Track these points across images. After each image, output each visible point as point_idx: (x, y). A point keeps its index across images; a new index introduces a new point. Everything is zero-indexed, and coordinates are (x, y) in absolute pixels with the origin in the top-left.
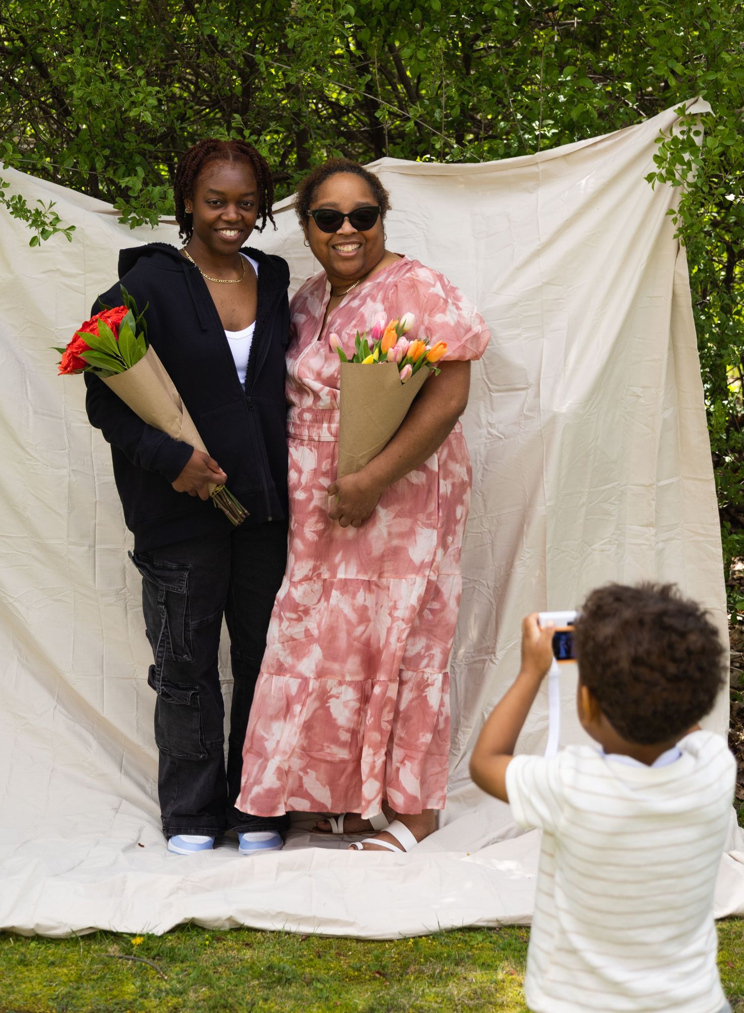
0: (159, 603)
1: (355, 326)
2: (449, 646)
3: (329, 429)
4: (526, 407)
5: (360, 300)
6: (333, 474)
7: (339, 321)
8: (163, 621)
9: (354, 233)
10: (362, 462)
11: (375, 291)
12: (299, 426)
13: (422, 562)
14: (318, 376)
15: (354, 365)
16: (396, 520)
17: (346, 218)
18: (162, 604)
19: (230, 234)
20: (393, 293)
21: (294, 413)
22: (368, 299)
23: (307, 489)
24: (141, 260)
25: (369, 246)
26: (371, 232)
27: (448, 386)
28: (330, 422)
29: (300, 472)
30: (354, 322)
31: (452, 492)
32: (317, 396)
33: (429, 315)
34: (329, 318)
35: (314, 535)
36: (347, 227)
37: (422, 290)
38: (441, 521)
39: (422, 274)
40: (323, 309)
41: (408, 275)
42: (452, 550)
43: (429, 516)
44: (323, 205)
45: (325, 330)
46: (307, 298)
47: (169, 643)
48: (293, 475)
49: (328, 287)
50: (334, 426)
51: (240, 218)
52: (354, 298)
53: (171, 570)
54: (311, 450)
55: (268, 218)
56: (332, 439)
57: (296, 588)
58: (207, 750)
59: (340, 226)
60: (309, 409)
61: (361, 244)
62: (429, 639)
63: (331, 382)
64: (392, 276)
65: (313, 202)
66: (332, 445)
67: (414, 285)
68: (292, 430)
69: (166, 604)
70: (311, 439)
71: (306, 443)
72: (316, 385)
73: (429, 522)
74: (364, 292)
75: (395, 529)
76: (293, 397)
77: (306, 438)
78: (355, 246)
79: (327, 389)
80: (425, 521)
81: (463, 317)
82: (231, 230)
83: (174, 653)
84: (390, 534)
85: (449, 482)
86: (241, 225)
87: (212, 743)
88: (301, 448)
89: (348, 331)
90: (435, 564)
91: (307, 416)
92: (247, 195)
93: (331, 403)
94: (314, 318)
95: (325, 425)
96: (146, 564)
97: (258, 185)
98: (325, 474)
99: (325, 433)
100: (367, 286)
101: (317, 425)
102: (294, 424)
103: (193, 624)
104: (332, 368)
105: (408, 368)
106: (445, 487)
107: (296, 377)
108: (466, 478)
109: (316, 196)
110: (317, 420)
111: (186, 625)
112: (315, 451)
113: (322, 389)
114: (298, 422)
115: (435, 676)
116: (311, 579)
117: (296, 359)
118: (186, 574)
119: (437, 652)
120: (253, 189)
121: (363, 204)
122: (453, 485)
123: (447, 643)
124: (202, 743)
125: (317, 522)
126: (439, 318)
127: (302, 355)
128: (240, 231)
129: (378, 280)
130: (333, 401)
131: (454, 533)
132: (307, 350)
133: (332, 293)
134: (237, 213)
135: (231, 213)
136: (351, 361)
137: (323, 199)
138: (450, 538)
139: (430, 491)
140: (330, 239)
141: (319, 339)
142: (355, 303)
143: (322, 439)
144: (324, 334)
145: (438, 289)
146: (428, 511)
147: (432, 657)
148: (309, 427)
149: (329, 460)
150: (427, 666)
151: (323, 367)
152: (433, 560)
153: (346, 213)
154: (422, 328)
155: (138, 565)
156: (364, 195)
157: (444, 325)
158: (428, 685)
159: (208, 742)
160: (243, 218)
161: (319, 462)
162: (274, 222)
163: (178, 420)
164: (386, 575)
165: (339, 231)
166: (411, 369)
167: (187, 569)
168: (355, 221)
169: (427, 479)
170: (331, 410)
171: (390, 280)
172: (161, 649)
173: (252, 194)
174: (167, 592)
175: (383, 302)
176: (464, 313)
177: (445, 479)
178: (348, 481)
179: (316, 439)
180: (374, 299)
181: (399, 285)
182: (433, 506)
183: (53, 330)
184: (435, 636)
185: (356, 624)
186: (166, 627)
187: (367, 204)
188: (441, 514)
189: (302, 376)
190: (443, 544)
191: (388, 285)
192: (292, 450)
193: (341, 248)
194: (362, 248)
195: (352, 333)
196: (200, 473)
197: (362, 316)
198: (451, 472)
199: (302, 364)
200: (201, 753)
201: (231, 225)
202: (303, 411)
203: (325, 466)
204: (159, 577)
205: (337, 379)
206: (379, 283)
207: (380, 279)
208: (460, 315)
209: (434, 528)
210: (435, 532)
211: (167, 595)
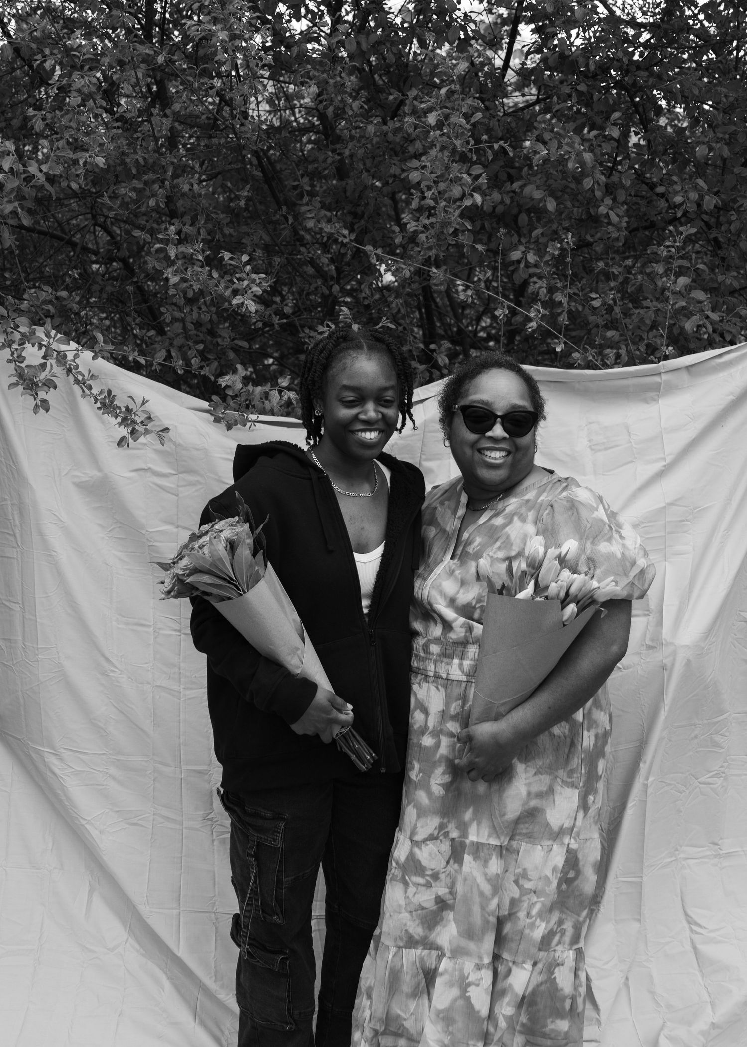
0: (249, 854)
1: (499, 549)
2: (581, 919)
3: (460, 665)
4: (648, 636)
5: (505, 518)
6: (465, 719)
7: (478, 540)
8: (253, 876)
9: (505, 438)
10: (503, 710)
11: (523, 510)
12: (424, 660)
13: (561, 827)
14: (452, 602)
15: (505, 598)
16: (536, 778)
17: (499, 420)
18: (253, 856)
19: (371, 436)
20: (548, 514)
21: (420, 642)
22: (516, 518)
23: (437, 734)
24: (263, 460)
25: (519, 455)
26: (525, 440)
27: (608, 628)
28: (461, 658)
29: (426, 713)
30: (498, 544)
31: (595, 745)
32: (447, 625)
33: (592, 543)
34: (465, 536)
35: (440, 788)
36: (498, 431)
37: (584, 513)
38: (583, 779)
39: (582, 495)
40: (457, 523)
41: (564, 494)
42: (592, 811)
43: (571, 773)
44: (475, 402)
45: (460, 549)
46: (436, 508)
47: (257, 900)
48: (417, 718)
49: (464, 498)
50: (467, 663)
51: (380, 416)
52: (496, 515)
53: (265, 818)
54: (437, 688)
55: (407, 416)
56: (464, 678)
57: (421, 849)
58: (294, 1020)
59: (490, 428)
60: (437, 641)
61: (509, 453)
62: (562, 912)
63: (466, 611)
64: (545, 494)
65: (462, 398)
66: (463, 684)
67: (573, 505)
68: (415, 663)
69: (256, 856)
70: (437, 676)
71: (431, 679)
72: (449, 614)
73: (570, 780)
74: (508, 509)
75: (535, 789)
76: (418, 626)
77: (432, 674)
78: (503, 454)
79: (462, 620)
80: (565, 779)
81: (628, 549)
82: (370, 430)
83: (263, 911)
84: (529, 794)
85: (592, 733)
86: (381, 425)
87: (300, 1013)
88: (425, 685)
89: (491, 554)
90: (575, 829)
91: (435, 649)
92: (386, 389)
93: (465, 637)
94: (444, 531)
95: (456, 661)
96: (236, 808)
97: (399, 376)
98: (454, 718)
99: (455, 670)
100: (513, 503)
101: (445, 660)
102: (416, 656)
103: (286, 881)
104: (467, 596)
105: (572, 608)
106: (588, 740)
107: (425, 602)
108: (608, 728)
109: (468, 391)
110: (446, 656)
111: (279, 882)
112: (442, 689)
113: (455, 620)
114: (423, 654)
115: (565, 954)
116: (436, 838)
117: (425, 579)
118: (282, 825)
119: (568, 926)
120: (393, 382)
121: (520, 407)
122: (596, 736)
123: (579, 916)
124: (289, 1013)
125: (443, 773)
126: (604, 547)
127: (433, 577)
128: (381, 431)
129: (526, 497)
130: (468, 634)
131: (596, 792)
132: (439, 570)
133: (467, 506)
134: (376, 411)
135: (371, 411)
136: (500, 592)
137: (475, 394)
138: (591, 798)
139: (572, 745)
140: (477, 441)
141: (452, 558)
142: (499, 521)
143: (451, 677)
144: (459, 552)
145: (601, 513)
146: (569, 768)
147: (563, 932)
148: (435, 662)
149: (460, 703)
150: (559, 943)
151: (458, 593)
152: (574, 825)
153: (499, 414)
154: (583, 558)
155: (227, 808)
156: (522, 397)
157: (610, 556)
158: (558, 965)
159: (296, 1012)
160: (384, 415)
161: (447, 704)
162: (413, 421)
163: (299, 652)
164: (517, 837)
165: (489, 434)
166: (576, 609)
167: (283, 819)
168: (508, 425)
169: (571, 730)
170: (463, 643)
171: (542, 498)
172: (249, 908)
173: (392, 388)
174: (258, 842)
175: (535, 523)
176: (629, 543)
177: (588, 731)
178: (485, 730)
179: (444, 676)
180: (523, 519)
181: (556, 506)
182: (575, 762)
183: (144, 532)
184: (567, 909)
185: (490, 896)
186: (255, 882)
187: (524, 407)
188: (583, 771)
189: (433, 601)
190: (584, 806)
191: (541, 505)
192: (415, 687)
193: (488, 453)
194: (510, 457)
195: (495, 556)
196: (324, 716)
197: (508, 537)
198: (595, 722)
199: (432, 587)
200: (287, 1024)
201: (369, 425)
202: (430, 641)
203: (454, 708)
204: (250, 825)
205: (474, 608)
206: (528, 501)
207: (530, 495)
208: (624, 546)
209: (576, 787)
210: (577, 792)
211: (258, 846)
